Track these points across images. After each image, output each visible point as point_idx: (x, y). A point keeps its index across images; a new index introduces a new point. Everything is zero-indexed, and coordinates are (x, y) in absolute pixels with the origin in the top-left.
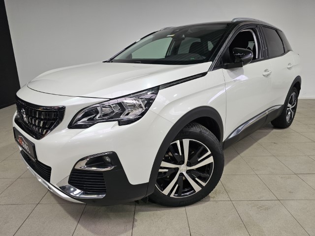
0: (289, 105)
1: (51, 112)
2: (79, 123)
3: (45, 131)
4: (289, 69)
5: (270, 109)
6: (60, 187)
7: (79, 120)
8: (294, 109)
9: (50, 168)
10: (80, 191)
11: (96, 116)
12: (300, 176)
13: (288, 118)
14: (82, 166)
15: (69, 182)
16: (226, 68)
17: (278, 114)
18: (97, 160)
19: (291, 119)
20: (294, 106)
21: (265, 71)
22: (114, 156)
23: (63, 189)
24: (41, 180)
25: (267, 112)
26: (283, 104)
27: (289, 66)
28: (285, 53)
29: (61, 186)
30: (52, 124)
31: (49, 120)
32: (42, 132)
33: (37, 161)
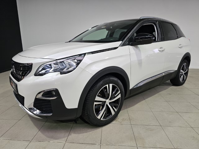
0: (181, 71)
1: (26, 66)
2: (40, 73)
3: (23, 77)
4: (180, 48)
5: (166, 72)
6: (29, 109)
7: (40, 71)
8: (186, 74)
9: (24, 97)
10: (39, 111)
11: (50, 70)
12: (179, 113)
13: (181, 80)
14: (40, 96)
15: (34, 106)
16: (132, 45)
17: (173, 76)
18: (48, 93)
19: (184, 80)
20: (185, 72)
21: (161, 48)
22: (57, 91)
23: (30, 109)
24: (20, 105)
25: (164, 74)
26: (177, 70)
27: (180, 46)
28: (178, 38)
29: (29, 107)
30: (26, 73)
31: (25, 71)
32: (21, 78)
33: (18, 94)
